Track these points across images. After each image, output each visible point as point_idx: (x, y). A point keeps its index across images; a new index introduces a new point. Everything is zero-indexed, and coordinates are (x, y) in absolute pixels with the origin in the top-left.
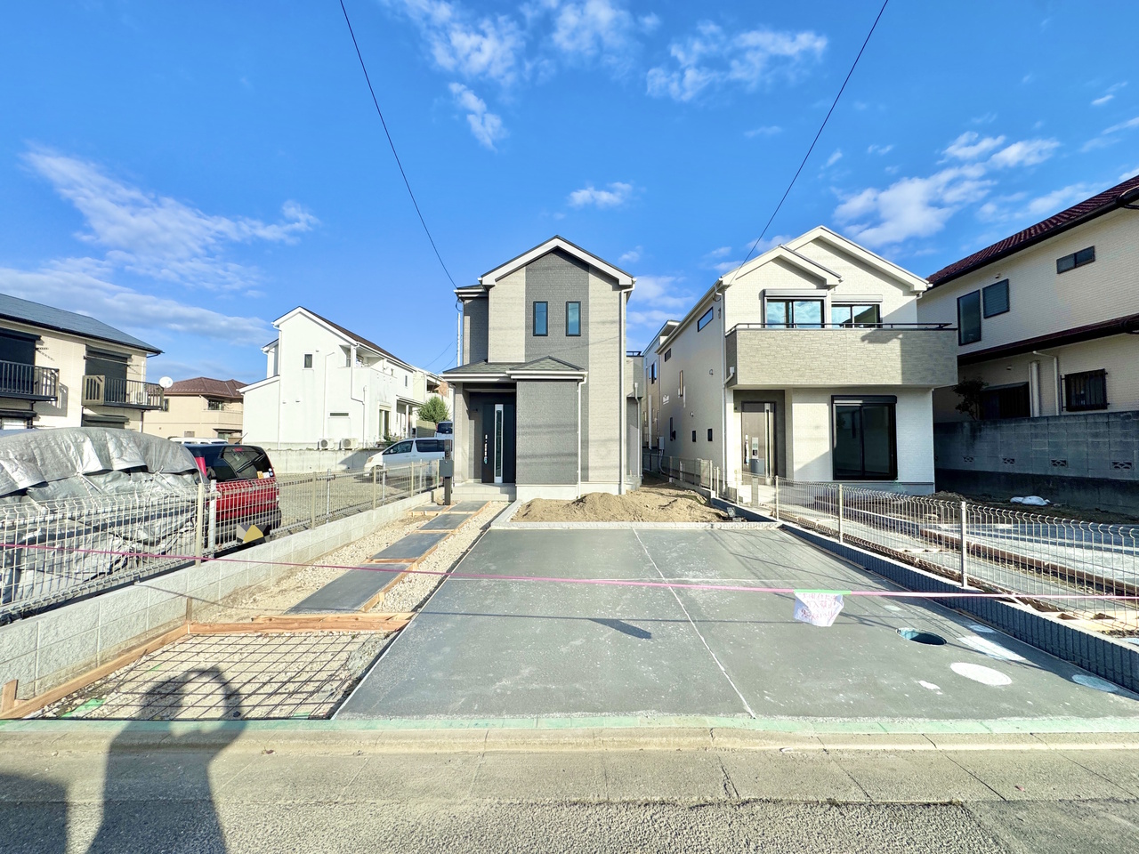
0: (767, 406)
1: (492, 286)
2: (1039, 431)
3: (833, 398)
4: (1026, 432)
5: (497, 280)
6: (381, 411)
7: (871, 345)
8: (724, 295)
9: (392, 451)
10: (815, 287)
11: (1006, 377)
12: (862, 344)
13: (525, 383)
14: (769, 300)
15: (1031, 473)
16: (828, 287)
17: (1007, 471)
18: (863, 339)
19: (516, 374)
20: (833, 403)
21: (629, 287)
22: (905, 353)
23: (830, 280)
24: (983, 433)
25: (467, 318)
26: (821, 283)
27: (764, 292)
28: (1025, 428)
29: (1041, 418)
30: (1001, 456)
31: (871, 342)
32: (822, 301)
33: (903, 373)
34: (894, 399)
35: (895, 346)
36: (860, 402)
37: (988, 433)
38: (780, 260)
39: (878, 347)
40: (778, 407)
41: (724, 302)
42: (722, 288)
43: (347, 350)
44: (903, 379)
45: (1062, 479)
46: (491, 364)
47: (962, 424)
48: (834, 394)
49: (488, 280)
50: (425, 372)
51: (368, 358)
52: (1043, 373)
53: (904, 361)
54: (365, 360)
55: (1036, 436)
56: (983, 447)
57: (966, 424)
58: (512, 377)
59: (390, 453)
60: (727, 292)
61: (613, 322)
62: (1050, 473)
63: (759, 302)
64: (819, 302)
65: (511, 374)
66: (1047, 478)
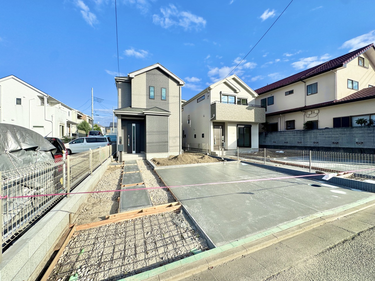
0: (220, 127)
1: (133, 78)
2: (282, 135)
3: (237, 125)
4: (279, 135)
5: (135, 76)
6: (60, 125)
7: (248, 110)
8: (210, 91)
9: (74, 142)
10: (233, 92)
11: (273, 121)
12: (246, 110)
13: (149, 116)
14: (222, 95)
15: (279, 145)
16: (237, 93)
17: (274, 145)
18: (246, 108)
19: (146, 112)
20: (237, 126)
21: (183, 85)
22: (255, 113)
23: (238, 91)
24: (268, 135)
25: (120, 90)
26: (235, 91)
27: (221, 92)
28: (278, 134)
29: (281, 132)
30: (273, 141)
31: (248, 109)
32: (235, 97)
33: (255, 119)
34: (251, 126)
35: (253, 111)
36: (244, 126)
37: (269, 135)
38: (225, 83)
39: (250, 111)
40: (223, 127)
41: (210, 94)
42: (210, 89)
43: (42, 99)
44: (255, 120)
45: (287, 146)
46: (133, 108)
47: (263, 133)
48: (238, 124)
49: (131, 75)
50: (76, 111)
51: (51, 103)
52: (281, 120)
53: (255, 115)
54: (50, 103)
55: (281, 136)
56: (268, 139)
57: (264, 133)
58: (145, 113)
59: (73, 143)
60: (211, 91)
61: (177, 97)
62: (284, 145)
63: (219, 95)
64: (234, 97)
65: (144, 112)
66: (283, 146)
